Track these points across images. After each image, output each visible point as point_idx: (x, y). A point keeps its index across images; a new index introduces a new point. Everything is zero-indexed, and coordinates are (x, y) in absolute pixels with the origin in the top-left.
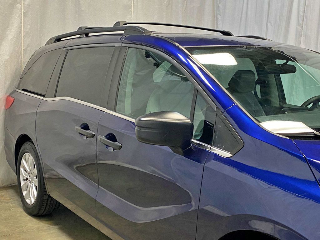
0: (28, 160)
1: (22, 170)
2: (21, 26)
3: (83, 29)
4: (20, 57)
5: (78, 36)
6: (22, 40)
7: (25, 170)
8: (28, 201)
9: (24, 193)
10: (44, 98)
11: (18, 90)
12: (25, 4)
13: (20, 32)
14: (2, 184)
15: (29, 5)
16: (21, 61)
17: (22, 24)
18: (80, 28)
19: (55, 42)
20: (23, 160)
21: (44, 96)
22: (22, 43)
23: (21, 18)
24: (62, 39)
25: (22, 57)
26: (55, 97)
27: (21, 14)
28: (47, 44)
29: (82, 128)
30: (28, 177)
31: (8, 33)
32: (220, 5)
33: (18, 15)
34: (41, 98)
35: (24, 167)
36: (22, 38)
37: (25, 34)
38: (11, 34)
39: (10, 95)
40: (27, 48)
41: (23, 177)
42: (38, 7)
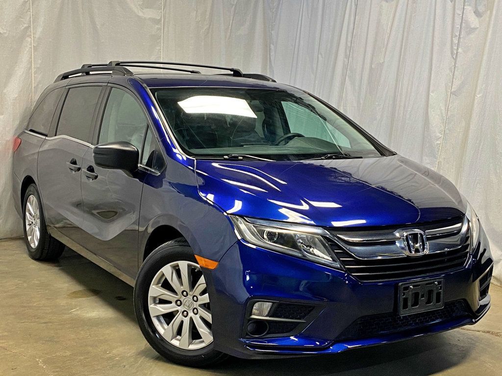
0: (32, 203)
1: (27, 214)
2: (32, 61)
3: (86, 67)
4: (30, 96)
5: (80, 74)
6: (32, 77)
7: (30, 214)
8: (32, 245)
9: (29, 238)
10: (47, 138)
11: (27, 131)
12: (35, 37)
13: (30, 68)
14: (12, 235)
15: (39, 38)
16: (32, 99)
17: (32, 59)
18: (84, 66)
19: (62, 79)
20: (28, 204)
21: (46, 136)
22: (32, 79)
23: (31, 52)
24: (69, 77)
25: (32, 95)
26: (56, 135)
27: (31, 48)
28: (56, 81)
29: (72, 163)
30: (33, 221)
31: (16, 69)
32: (272, 32)
33: (27, 50)
34: (44, 137)
35: (29, 210)
36: (32, 74)
37: (35, 70)
38: (20, 71)
39: (18, 137)
40: (38, 85)
41: (29, 221)
42: (50, 40)
